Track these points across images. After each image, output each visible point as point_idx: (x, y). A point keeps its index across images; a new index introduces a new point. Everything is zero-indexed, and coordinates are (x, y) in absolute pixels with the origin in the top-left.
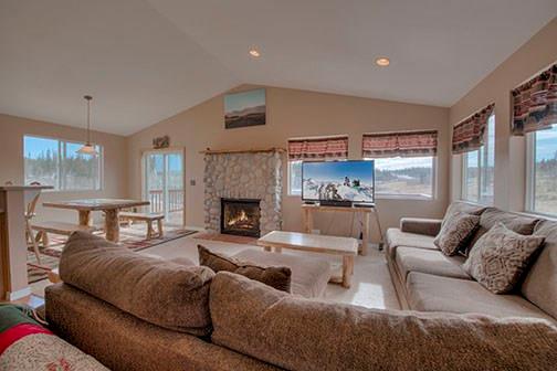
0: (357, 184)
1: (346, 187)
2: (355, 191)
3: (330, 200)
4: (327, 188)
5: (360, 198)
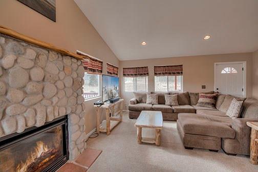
4: (110, 91)
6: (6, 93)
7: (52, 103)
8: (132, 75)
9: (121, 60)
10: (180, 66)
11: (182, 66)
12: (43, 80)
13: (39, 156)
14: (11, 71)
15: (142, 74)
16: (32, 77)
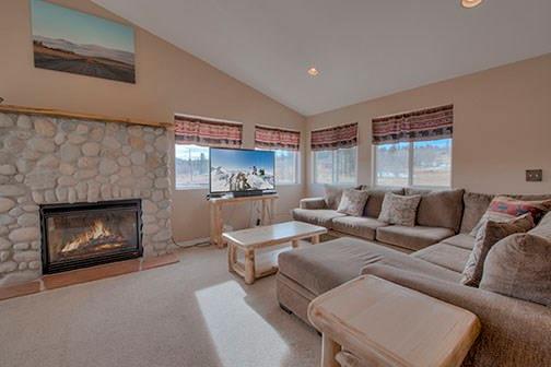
0: (262, 173)
1: (255, 176)
2: (261, 179)
3: (240, 191)
4: (238, 177)
5: (265, 186)
6: (58, 166)
7: (110, 181)
8: (327, 145)
9: (307, 114)
10: (444, 109)
11: (451, 107)
12: (99, 154)
13: (96, 237)
14: (62, 147)
15: (345, 143)
16: (84, 151)
